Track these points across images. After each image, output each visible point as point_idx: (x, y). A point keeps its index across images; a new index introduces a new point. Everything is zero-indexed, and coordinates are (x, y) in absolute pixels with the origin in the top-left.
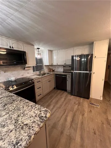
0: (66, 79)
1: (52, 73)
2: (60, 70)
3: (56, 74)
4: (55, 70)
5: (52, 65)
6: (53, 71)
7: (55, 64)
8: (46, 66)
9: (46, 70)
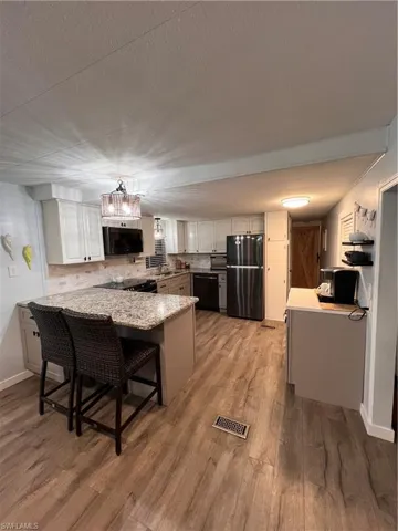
0: (217, 283)
1: (184, 271)
2: (204, 266)
3: (195, 274)
4: (192, 266)
5: (184, 255)
6: (188, 267)
7: (191, 250)
8: (170, 255)
9: (170, 265)
